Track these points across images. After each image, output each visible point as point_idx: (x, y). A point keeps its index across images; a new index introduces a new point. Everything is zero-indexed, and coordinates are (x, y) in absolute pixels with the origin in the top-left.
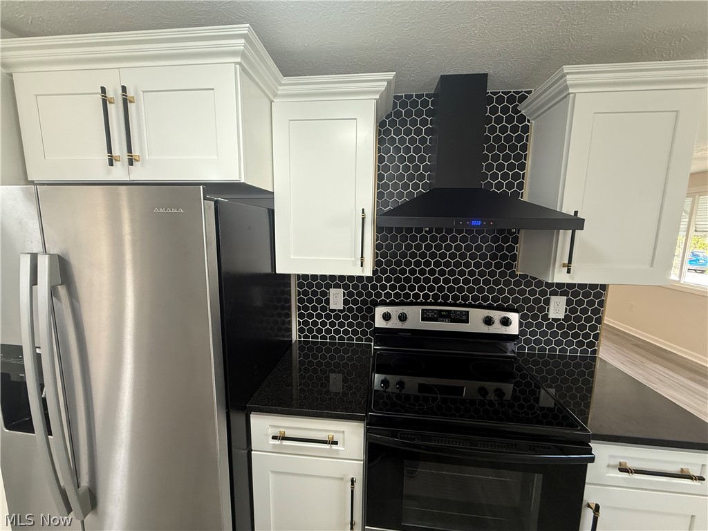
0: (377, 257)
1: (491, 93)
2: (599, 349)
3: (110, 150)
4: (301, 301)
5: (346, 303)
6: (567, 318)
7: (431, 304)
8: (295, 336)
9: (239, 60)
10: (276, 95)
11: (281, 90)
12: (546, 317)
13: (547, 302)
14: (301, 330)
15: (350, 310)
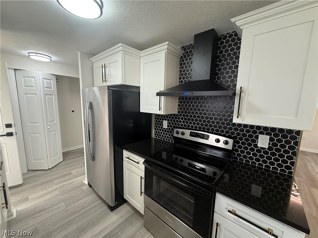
0: (178, 110)
1: (226, 34)
2: (294, 171)
3: (103, 79)
4: (155, 124)
5: (168, 126)
6: (270, 148)
7: (194, 130)
8: (153, 136)
9: (122, 52)
10: (141, 57)
11: (142, 55)
12: (256, 146)
13: (257, 137)
14: (155, 134)
15: (169, 129)
